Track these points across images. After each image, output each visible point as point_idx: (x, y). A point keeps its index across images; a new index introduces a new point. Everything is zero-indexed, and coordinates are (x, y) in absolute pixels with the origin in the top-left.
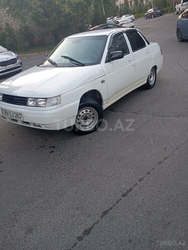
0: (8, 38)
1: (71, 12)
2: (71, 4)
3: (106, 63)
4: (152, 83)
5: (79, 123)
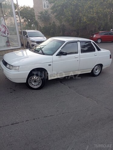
0: (52, 29)
1: (87, 21)
2: (88, 17)
3: (56, 56)
4: (97, 74)
5: (31, 83)
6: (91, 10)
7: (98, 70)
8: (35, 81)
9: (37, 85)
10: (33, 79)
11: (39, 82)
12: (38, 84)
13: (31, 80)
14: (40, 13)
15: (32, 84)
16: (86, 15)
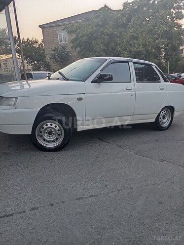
2: (130, 52)
3: (92, 82)
4: (165, 125)
5: (41, 136)
6: (136, 42)
7: (166, 118)
8: (50, 133)
9: (53, 141)
10: (46, 128)
11: (59, 135)
12: (57, 139)
13: (42, 130)
14: (54, 50)
15: (44, 140)
16: (127, 49)
